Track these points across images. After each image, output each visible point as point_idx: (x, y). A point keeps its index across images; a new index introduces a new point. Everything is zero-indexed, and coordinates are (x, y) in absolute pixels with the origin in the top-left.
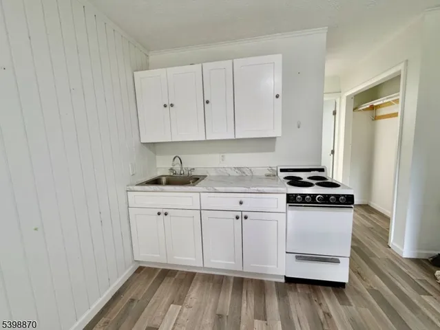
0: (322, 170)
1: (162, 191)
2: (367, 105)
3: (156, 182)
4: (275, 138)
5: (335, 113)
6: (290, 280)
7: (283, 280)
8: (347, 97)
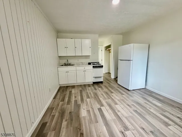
0: (99, 62)
1: (67, 67)
2: (108, 49)
3: (63, 65)
4: (89, 56)
5: (102, 51)
6: (94, 83)
7: (92, 83)
8: (104, 47)
